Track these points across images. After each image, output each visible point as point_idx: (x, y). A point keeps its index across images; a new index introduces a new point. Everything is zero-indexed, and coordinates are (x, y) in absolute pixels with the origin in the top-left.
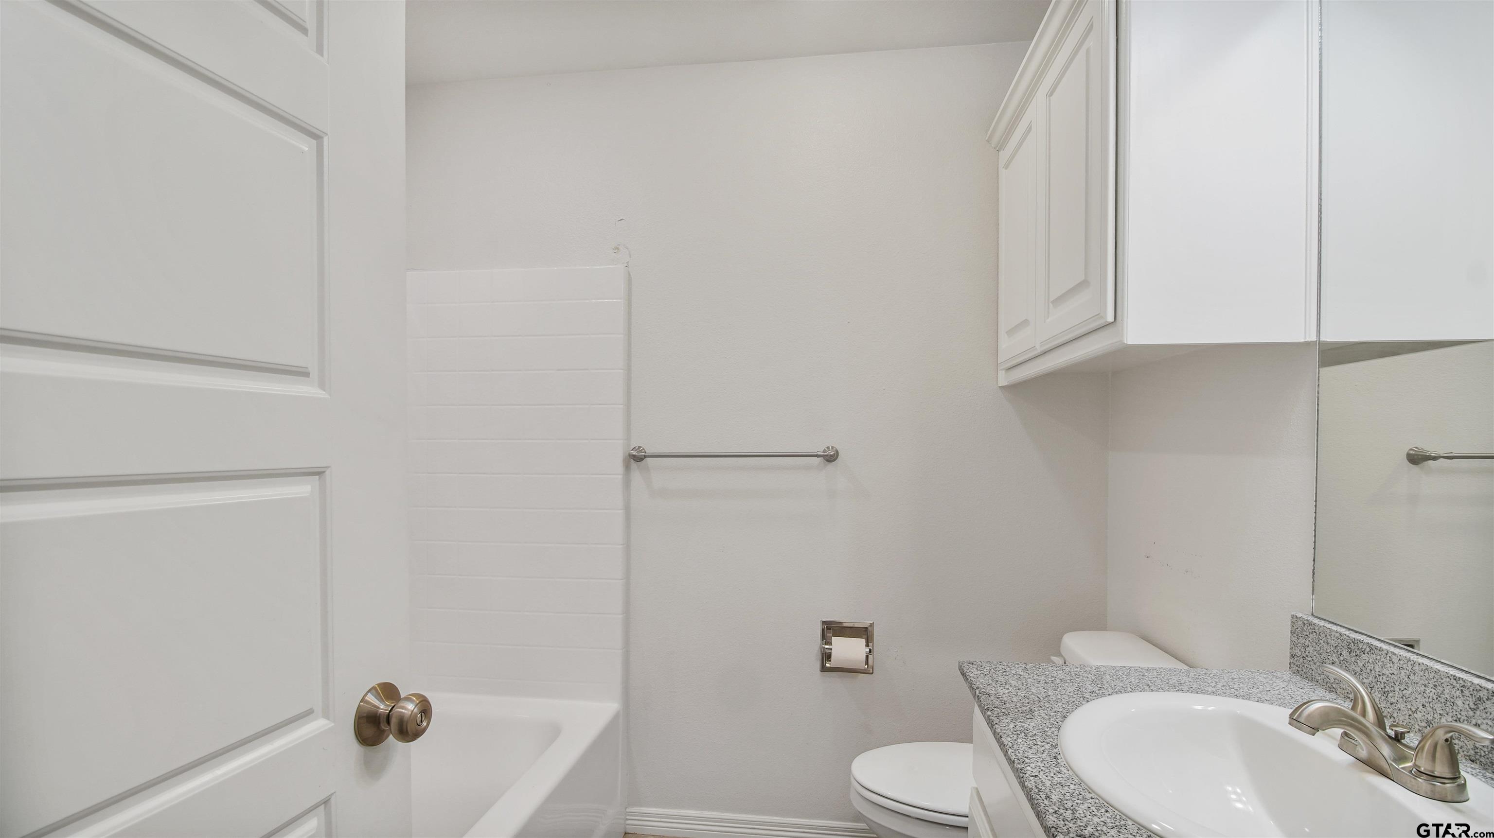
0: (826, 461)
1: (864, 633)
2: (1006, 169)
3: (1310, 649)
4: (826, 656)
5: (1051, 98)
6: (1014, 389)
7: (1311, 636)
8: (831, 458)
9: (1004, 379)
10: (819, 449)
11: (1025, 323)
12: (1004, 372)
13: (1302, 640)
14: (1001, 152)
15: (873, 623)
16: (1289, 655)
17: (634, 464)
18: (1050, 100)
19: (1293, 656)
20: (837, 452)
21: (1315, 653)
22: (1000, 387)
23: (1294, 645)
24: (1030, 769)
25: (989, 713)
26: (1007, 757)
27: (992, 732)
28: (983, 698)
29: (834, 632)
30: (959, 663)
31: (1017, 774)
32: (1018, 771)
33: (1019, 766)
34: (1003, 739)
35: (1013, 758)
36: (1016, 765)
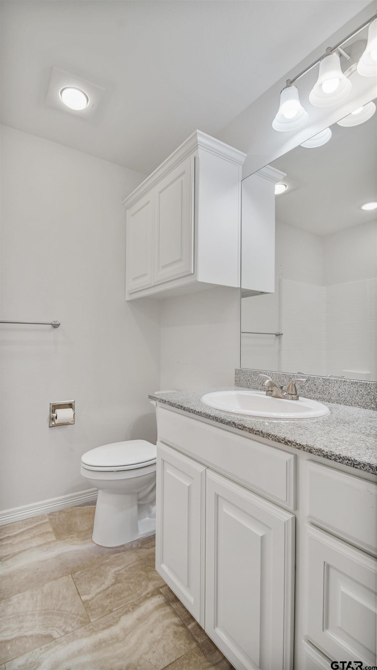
0: (53, 328)
1: (70, 406)
2: (132, 216)
4: (53, 419)
5: (160, 194)
6: (133, 302)
8: (55, 326)
9: (128, 298)
11: (145, 275)
12: (129, 295)
14: (128, 210)
15: (75, 401)
16: (235, 381)
18: (160, 195)
20: (59, 323)
22: (126, 301)
23: (236, 378)
24: (208, 412)
25: (178, 404)
26: (195, 412)
27: (182, 409)
28: (170, 401)
29: (55, 407)
30: (149, 395)
31: (204, 414)
32: (204, 413)
33: (204, 412)
34: (191, 408)
35: (200, 411)
36: (202, 412)
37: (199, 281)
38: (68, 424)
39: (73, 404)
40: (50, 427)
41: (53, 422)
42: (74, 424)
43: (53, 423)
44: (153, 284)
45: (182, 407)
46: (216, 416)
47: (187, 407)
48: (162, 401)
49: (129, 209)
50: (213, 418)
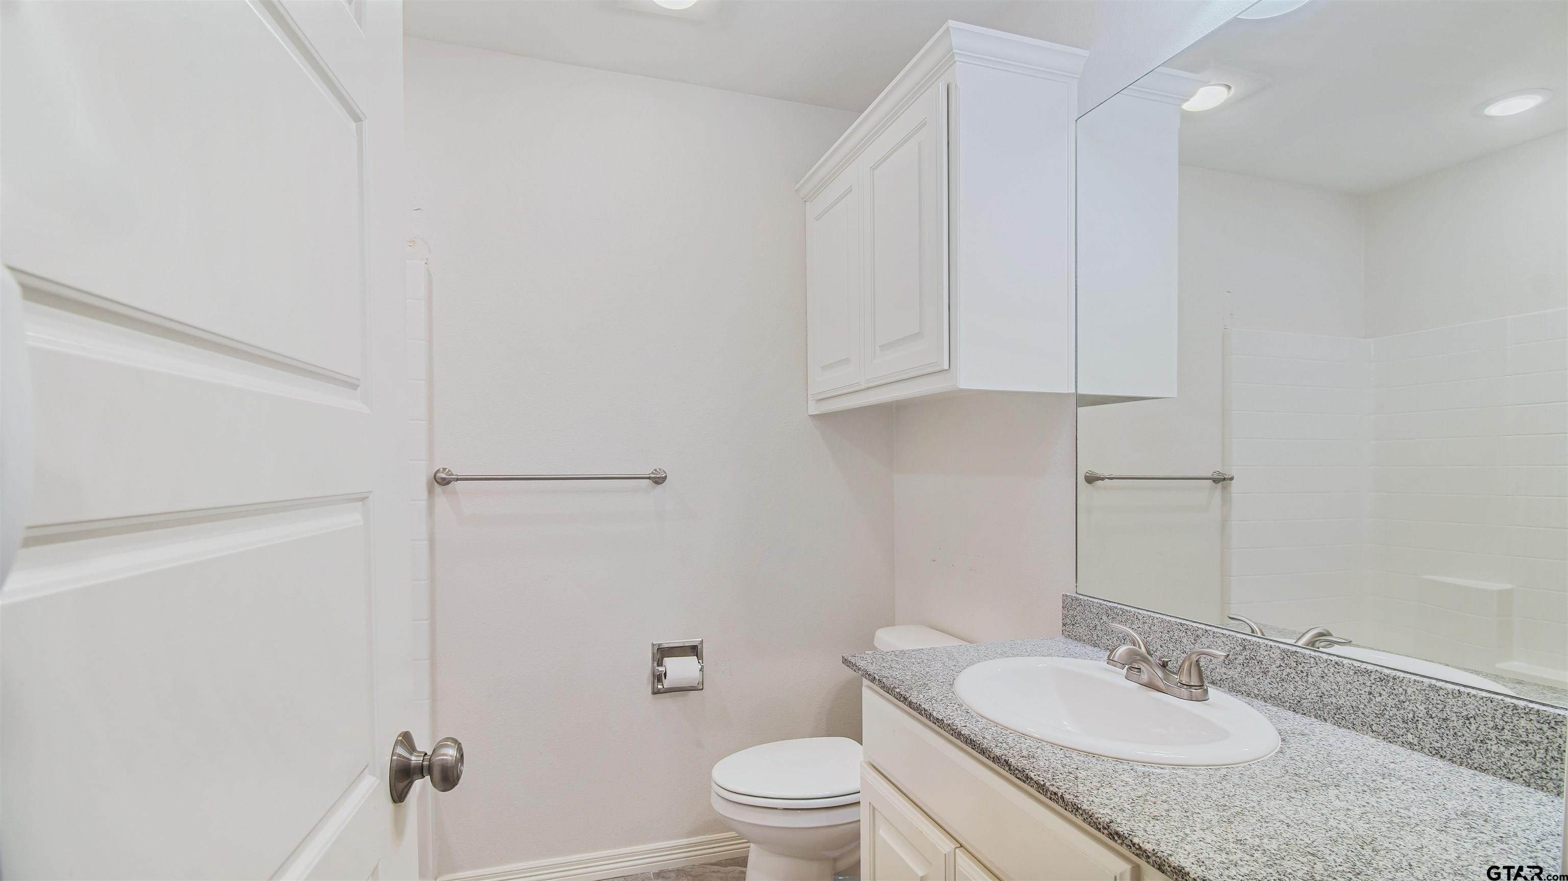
0: (656, 485)
1: (694, 650)
2: (817, 220)
3: (1078, 618)
4: (659, 678)
5: (875, 171)
6: (822, 418)
7: (1078, 608)
8: (658, 480)
9: (814, 409)
10: (647, 472)
11: (847, 361)
12: (814, 402)
13: (1071, 612)
14: (808, 203)
15: (702, 640)
16: (1062, 624)
17: (438, 489)
18: (874, 174)
19: (1064, 625)
20: (666, 477)
21: (1082, 621)
22: (809, 416)
23: (1065, 617)
24: (958, 723)
25: (898, 690)
26: (932, 718)
27: (906, 703)
28: (884, 680)
29: (662, 653)
30: (843, 657)
31: (949, 728)
32: (949, 725)
33: (949, 722)
34: (923, 706)
35: (940, 718)
36: (945, 722)
37: (961, 387)
38: (690, 688)
39: (699, 647)
40: (656, 692)
41: (660, 685)
42: (702, 689)
43: (660, 687)
44: (863, 387)
45: (905, 699)
46: (972, 737)
47: (915, 701)
48: (867, 676)
49: (811, 202)
50: (966, 740)
